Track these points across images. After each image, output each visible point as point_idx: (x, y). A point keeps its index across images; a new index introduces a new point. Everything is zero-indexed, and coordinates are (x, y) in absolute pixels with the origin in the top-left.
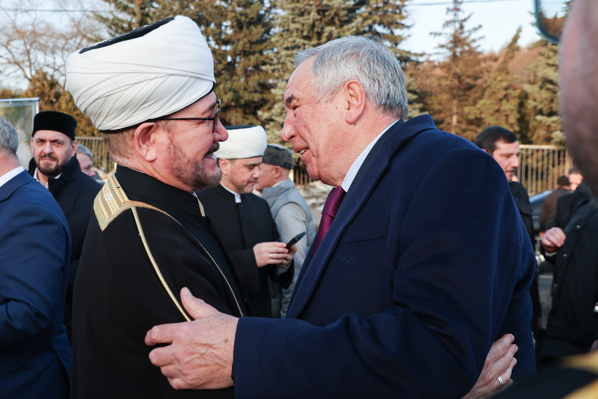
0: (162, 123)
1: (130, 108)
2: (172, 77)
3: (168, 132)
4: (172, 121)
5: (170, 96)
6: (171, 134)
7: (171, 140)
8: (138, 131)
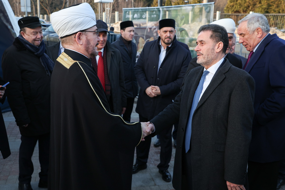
0: (84, 33)
1: (75, 26)
2: (87, 17)
3: (86, 35)
4: (87, 32)
5: (87, 23)
6: (87, 36)
7: (87, 38)
8: (77, 34)
